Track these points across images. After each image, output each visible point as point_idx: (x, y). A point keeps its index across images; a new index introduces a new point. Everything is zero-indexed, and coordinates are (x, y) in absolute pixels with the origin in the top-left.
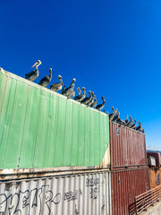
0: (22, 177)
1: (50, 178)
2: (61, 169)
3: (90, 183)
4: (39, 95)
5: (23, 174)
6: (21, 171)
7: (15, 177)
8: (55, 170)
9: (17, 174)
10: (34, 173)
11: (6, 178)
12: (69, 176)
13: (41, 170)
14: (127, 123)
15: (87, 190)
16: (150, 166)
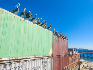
0: (12, 61)
1: (25, 61)
2: (30, 57)
3: (44, 63)
4: (19, 22)
5: (12, 60)
6: (11, 59)
7: (9, 62)
8: (28, 57)
9: (10, 60)
10: (18, 59)
11: (4, 62)
12: (34, 60)
13: (21, 58)
14: (60, 36)
15: (42, 66)
16: (69, 55)
